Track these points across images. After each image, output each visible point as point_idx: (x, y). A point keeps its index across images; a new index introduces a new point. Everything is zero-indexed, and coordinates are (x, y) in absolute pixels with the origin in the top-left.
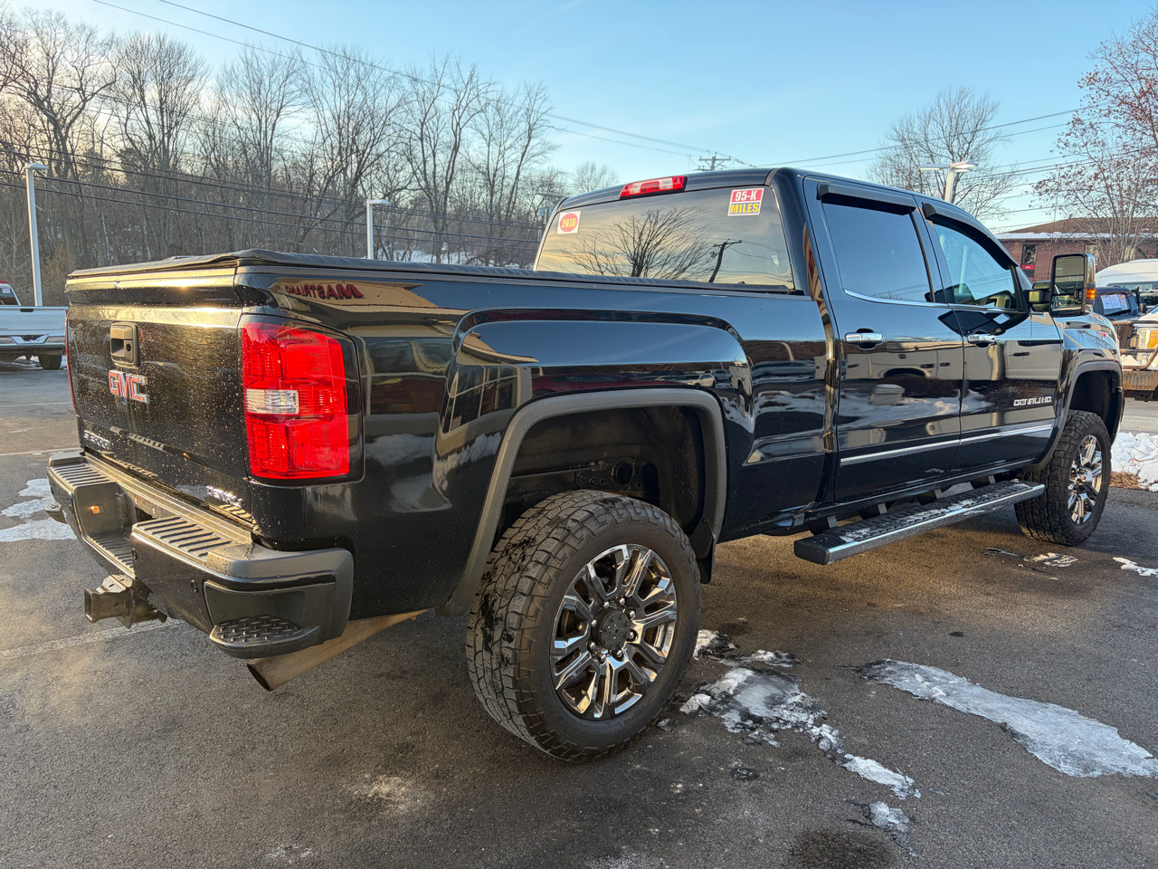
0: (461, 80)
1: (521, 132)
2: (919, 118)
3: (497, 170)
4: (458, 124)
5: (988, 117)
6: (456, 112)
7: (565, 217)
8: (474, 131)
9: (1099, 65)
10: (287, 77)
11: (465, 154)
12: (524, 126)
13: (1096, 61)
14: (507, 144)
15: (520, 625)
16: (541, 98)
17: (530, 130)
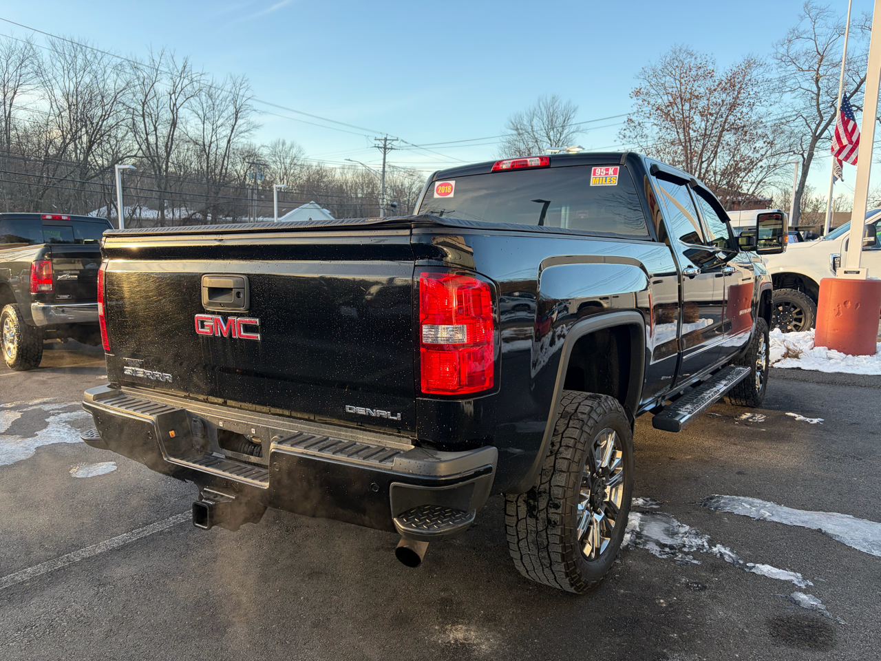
0: (176, 70)
1: (230, 114)
2: (526, 114)
3: (211, 143)
4: (175, 105)
5: (572, 116)
6: (173, 96)
7: (441, 185)
8: (190, 111)
9: (642, 83)
10: (23, 61)
11: (184, 130)
12: (232, 109)
13: (640, 81)
14: (219, 123)
15: (564, 495)
16: (244, 87)
17: (237, 113)
